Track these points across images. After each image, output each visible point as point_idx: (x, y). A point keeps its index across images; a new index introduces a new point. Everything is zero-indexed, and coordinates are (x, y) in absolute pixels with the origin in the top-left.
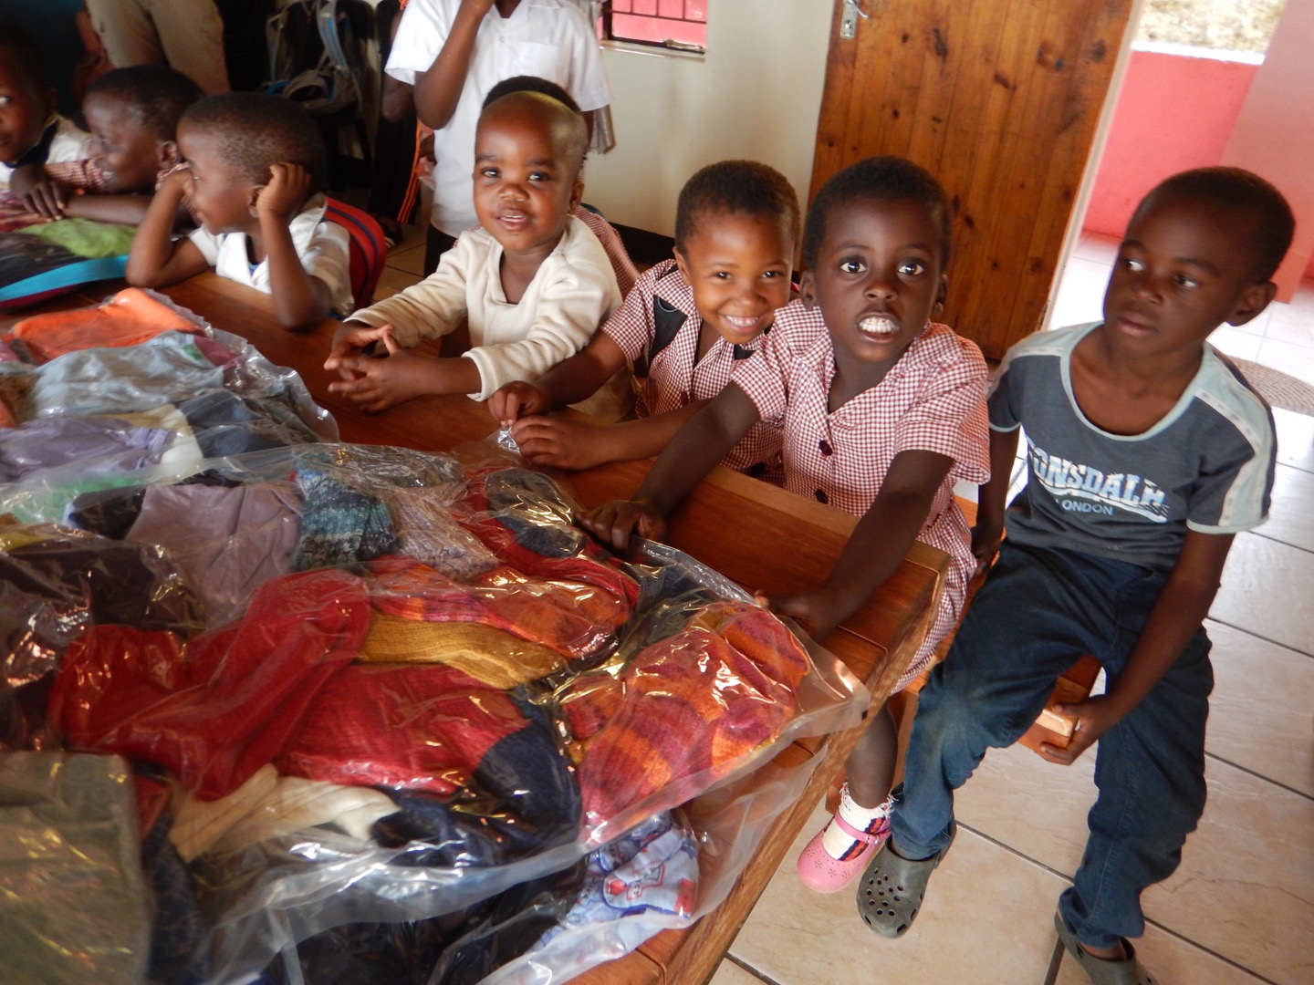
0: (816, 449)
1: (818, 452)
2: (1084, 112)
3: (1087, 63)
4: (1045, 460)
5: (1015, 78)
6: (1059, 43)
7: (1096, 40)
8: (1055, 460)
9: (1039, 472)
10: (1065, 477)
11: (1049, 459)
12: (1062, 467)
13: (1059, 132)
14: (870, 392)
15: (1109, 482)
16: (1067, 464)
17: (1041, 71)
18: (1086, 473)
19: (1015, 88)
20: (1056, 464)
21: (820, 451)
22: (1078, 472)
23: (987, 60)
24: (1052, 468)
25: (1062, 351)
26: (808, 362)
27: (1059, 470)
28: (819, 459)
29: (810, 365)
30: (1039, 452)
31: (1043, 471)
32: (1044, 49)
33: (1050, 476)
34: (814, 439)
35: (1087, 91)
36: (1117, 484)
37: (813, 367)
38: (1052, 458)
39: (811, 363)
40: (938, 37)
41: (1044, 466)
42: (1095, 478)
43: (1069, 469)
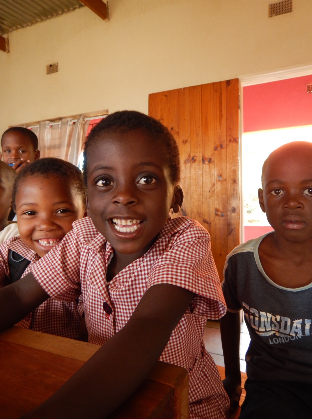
0: (102, 311)
1: (103, 314)
2: (234, 228)
3: (231, 213)
4: (257, 315)
5: (210, 221)
6: (221, 209)
7: (232, 207)
8: (263, 313)
9: (255, 325)
10: (269, 323)
11: (259, 314)
12: (267, 318)
13: (228, 236)
14: (136, 262)
15: (295, 325)
16: (269, 315)
17: (217, 217)
18: (281, 320)
19: (210, 224)
20: (264, 316)
21: (105, 312)
22: (276, 319)
23: (199, 216)
24: (262, 319)
25: (253, 249)
26: (92, 247)
27: (266, 320)
28: (104, 319)
29: (95, 249)
30: (253, 310)
31: (257, 323)
32: (217, 210)
33: (262, 325)
34: (99, 303)
35: (233, 222)
36: (299, 326)
37: (97, 249)
38: (261, 312)
39: (95, 247)
40: (183, 211)
41: (257, 319)
42: (286, 322)
43: (271, 318)
